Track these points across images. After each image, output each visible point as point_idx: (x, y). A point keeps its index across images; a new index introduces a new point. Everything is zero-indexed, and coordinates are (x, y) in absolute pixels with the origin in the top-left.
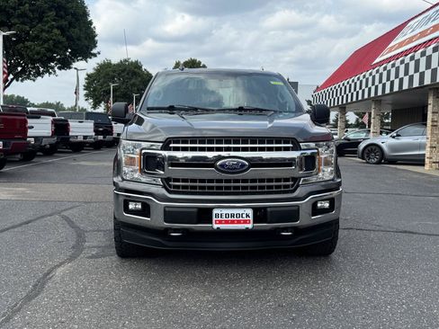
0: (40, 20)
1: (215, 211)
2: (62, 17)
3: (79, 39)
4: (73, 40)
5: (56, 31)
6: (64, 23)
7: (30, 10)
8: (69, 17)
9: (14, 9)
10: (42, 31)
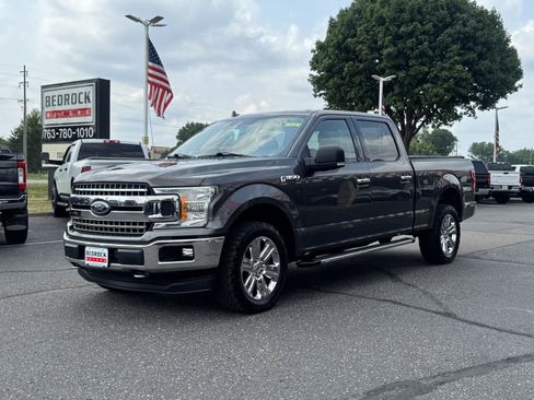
0: (442, 58)
1: (87, 249)
2: (470, 49)
3: (490, 72)
4: (482, 75)
5: (459, 67)
6: (472, 55)
7: (430, 47)
8: (479, 48)
9: (412, 50)
10: (443, 69)
